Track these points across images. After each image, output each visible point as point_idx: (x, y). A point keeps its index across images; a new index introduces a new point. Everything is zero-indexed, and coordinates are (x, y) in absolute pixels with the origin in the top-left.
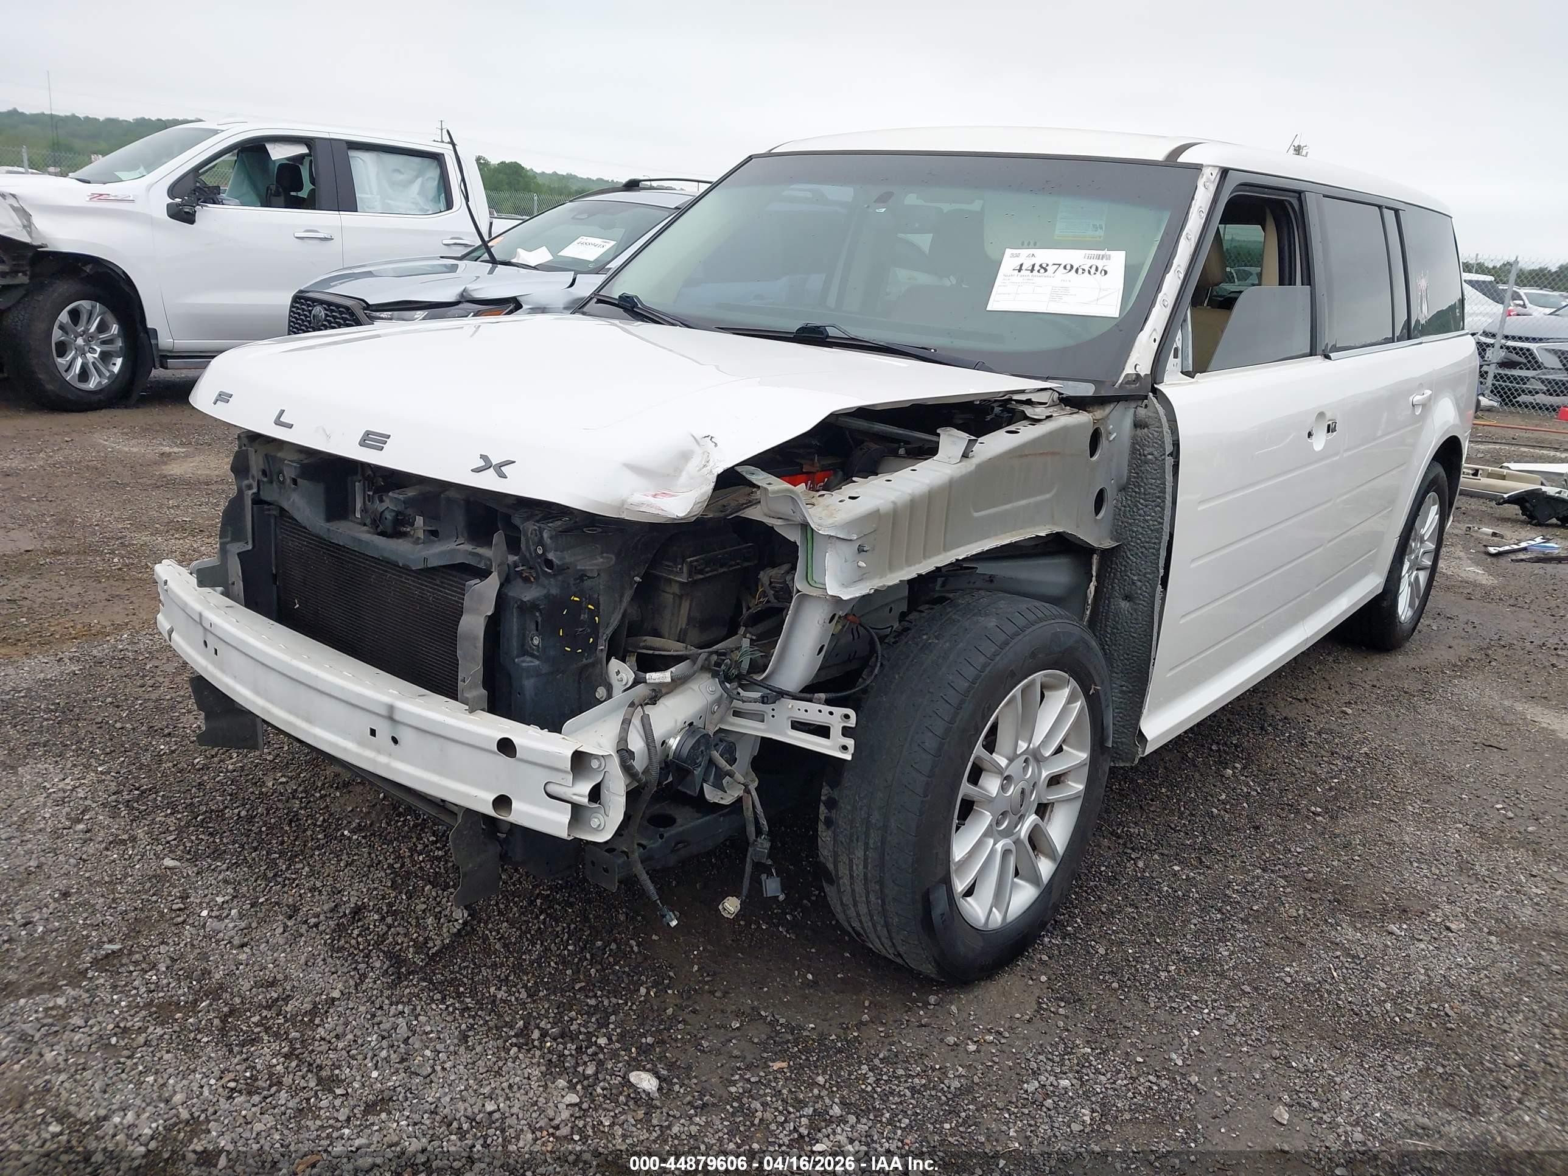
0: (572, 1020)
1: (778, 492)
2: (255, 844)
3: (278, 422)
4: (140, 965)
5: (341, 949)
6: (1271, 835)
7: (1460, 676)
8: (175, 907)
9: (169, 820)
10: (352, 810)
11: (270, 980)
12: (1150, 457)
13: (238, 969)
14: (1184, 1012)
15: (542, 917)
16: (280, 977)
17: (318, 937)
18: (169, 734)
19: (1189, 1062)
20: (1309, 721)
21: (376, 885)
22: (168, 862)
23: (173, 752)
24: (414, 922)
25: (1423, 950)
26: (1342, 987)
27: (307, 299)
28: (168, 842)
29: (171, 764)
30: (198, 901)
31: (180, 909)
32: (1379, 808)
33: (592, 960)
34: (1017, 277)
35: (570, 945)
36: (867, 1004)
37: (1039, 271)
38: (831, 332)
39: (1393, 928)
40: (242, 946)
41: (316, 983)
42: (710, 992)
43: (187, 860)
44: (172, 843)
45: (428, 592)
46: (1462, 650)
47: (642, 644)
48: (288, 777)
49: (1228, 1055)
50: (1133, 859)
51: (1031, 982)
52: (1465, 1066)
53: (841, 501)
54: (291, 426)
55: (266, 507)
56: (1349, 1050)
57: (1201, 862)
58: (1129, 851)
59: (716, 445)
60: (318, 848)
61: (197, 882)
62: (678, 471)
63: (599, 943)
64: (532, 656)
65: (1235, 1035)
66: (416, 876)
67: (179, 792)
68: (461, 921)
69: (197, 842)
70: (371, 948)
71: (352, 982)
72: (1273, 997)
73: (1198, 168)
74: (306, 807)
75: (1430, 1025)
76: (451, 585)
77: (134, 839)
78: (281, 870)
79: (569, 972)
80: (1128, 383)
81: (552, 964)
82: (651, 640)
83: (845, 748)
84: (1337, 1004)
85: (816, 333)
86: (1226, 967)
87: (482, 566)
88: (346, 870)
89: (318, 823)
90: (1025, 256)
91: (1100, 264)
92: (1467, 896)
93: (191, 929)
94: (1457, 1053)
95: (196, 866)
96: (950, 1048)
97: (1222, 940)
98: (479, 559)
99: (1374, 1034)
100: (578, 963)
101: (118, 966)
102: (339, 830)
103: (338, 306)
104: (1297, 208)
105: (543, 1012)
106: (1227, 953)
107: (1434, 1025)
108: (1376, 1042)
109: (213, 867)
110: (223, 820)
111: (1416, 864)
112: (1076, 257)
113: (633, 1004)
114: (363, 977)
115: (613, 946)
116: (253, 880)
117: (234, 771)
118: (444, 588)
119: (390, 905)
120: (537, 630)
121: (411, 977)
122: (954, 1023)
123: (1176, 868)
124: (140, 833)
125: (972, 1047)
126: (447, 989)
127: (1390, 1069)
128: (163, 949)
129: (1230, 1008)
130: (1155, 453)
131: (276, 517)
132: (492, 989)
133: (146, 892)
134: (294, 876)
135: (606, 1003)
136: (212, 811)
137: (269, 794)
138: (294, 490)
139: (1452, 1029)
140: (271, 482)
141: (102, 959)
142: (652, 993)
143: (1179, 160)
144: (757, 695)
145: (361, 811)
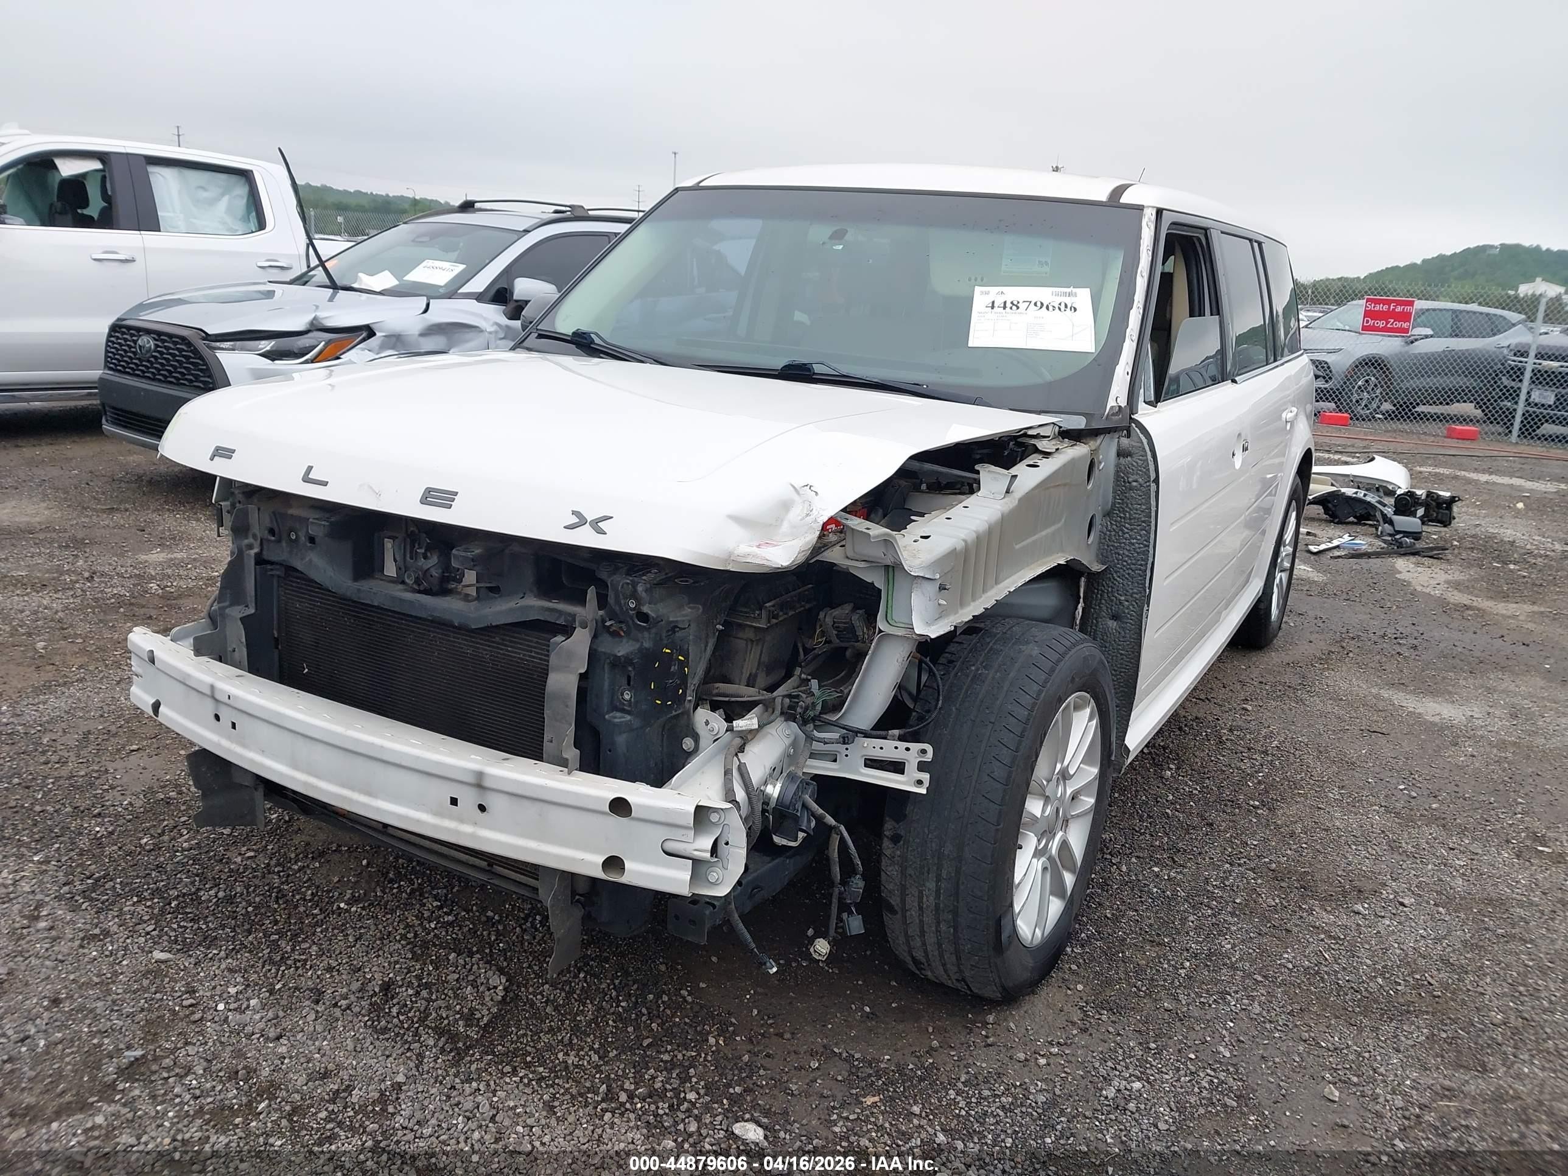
0: (653, 1078)
1: (877, 536)
2: (247, 927)
3: (306, 479)
4: (173, 1070)
5: (385, 1030)
6: (1226, 831)
7: (1328, 669)
8: (185, 1003)
9: (139, 909)
10: (339, 881)
11: (322, 1071)
12: (1134, 484)
13: (282, 1063)
14: (1214, 1006)
15: (582, 975)
16: (331, 1066)
17: (355, 1019)
18: (99, 814)
19: (1235, 1053)
20: (1218, 719)
21: (396, 958)
22: (158, 955)
23: (112, 833)
24: (450, 993)
25: (1389, 926)
26: (1336, 967)
27: (129, 328)
28: (148, 933)
29: (115, 848)
30: (208, 994)
31: (192, 1005)
32: (1305, 796)
33: (649, 1013)
34: (991, 314)
35: (623, 1001)
36: (930, 1030)
37: (1011, 308)
38: (818, 369)
39: (1358, 907)
40: (278, 1038)
41: (375, 1069)
42: (776, 1035)
43: (178, 950)
44: (153, 933)
45: (486, 650)
46: (1320, 645)
47: (715, 691)
48: (253, 850)
49: (1266, 1042)
50: (1114, 864)
51: (1069, 992)
52: (1461, 1029)
53: (915, 541)
54: (325, 484)
55: (269, 567)
56: (1363, 1025)
57: (1174, 862)
58: (1109, 857)
59: (816, 493)
60: (317, 924)
61: (198, 974)
62: (780, 520)
63: (651, 996)
64: (623, 711)
65: (1264, 1022)
66: (434, 945)
67: (138, 877)
68: (501, 988)
69: (180, 930)
70: (417, 1025)
71: (412, 1065)
72: (1283, 983)
73: (1140, 208)
74: (287, 881)
75: (1420, 995)
76: (515, 642)
77: (106, 933)
78: (287, 952)
79: (630, 1029)
80: (1113, 415)
81: (611, 1022)
82: (723, 687)
83: (920, 782)
84: (1338, 984)
85: (802, 371)
86: (1234, 959)
87: (561, 621)
88: (358, 946)
89: (308, 898)
90: (994, 293)
91: (1069, 301)
92: (1406, 873)
93: (214, 1025)
94: (1450, 1018)
95: (190, 956)
96: (1022, 1064)
97: (1221, 934)
98: (557, 615)
99: (1377, 1008)
100: (636, 1019)
101: (148, 1073)
102: (333, 903)
103: (170, 336)
104: (1204, 243)
105: (620, 1073)
106: (1229, 946)
107: (1423, 994)
108: (1382, 1015)
109: (210, 955)
110: (199, 904)
111: (1354, 847)
112: (1044, 294)
113: (706, 1054)
114: (420, 1056)
115: (665, 998)
116: (260, 965)
117: (191, 849)
118: (506, 645)
119: (419, 978)
120: (629, 684)
121: (471, 1052)
122: (1017, 1040)
123: (1156, 869)
124: (112, 925)
125: (1042, 1061)
126: (513, 1059)
127: (1403, 1039)
128: (191, 1050)
129: (1252, 999)
130: (1140, 480)
131: (279, 576)
132: (560, 1055)
133: (146, 990)
134: (303, 957)
135: (680, 1057)
136: (184, 895)
137: (241, 870)
138: (311, 549)
139: (1439, 997)
140: (279, 541)
141: (127, 1068)
142: (721, 1042)
143: (1121, 201)
144: (835, 736)
145: (349, 880)
